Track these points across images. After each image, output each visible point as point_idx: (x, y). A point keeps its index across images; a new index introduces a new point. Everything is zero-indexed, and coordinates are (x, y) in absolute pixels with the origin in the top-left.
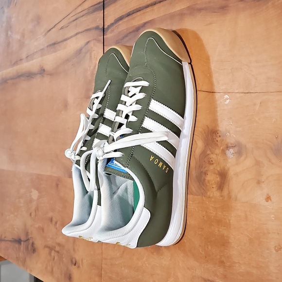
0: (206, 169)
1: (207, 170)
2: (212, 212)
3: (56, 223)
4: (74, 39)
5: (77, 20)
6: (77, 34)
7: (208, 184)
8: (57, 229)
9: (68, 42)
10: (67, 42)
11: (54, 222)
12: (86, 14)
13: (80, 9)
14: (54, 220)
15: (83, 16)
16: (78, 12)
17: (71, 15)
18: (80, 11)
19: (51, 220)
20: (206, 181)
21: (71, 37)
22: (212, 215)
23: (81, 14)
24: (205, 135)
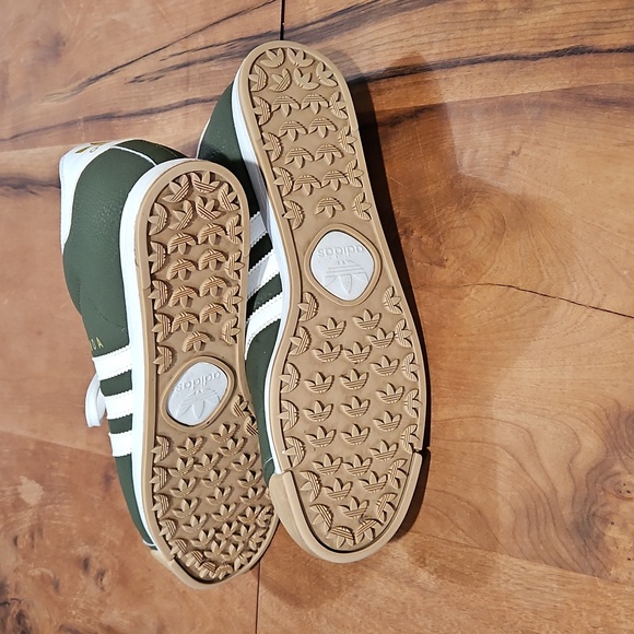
0: (608, 508)
1: (610, 513)
2: (623, 619)
3: (101, 574)
4: (178, 113)
5: (191, 68)
6: (187, 103)
7: (613, 548)
8: (102, 589)
9: (158, 118)
10: (153, 117)
11: (93, 572)
12: (222, 55)
13: (200, 41)
14: (95, 566)
15: (211, 59)
16: (195, 47)
17: (169, 51)
18: (203, 45)
19: (85, 564)
20: (606, 538)
21: (170, 108)
22: (623, 626)
23: (205, 54)
24: (606, 422)
